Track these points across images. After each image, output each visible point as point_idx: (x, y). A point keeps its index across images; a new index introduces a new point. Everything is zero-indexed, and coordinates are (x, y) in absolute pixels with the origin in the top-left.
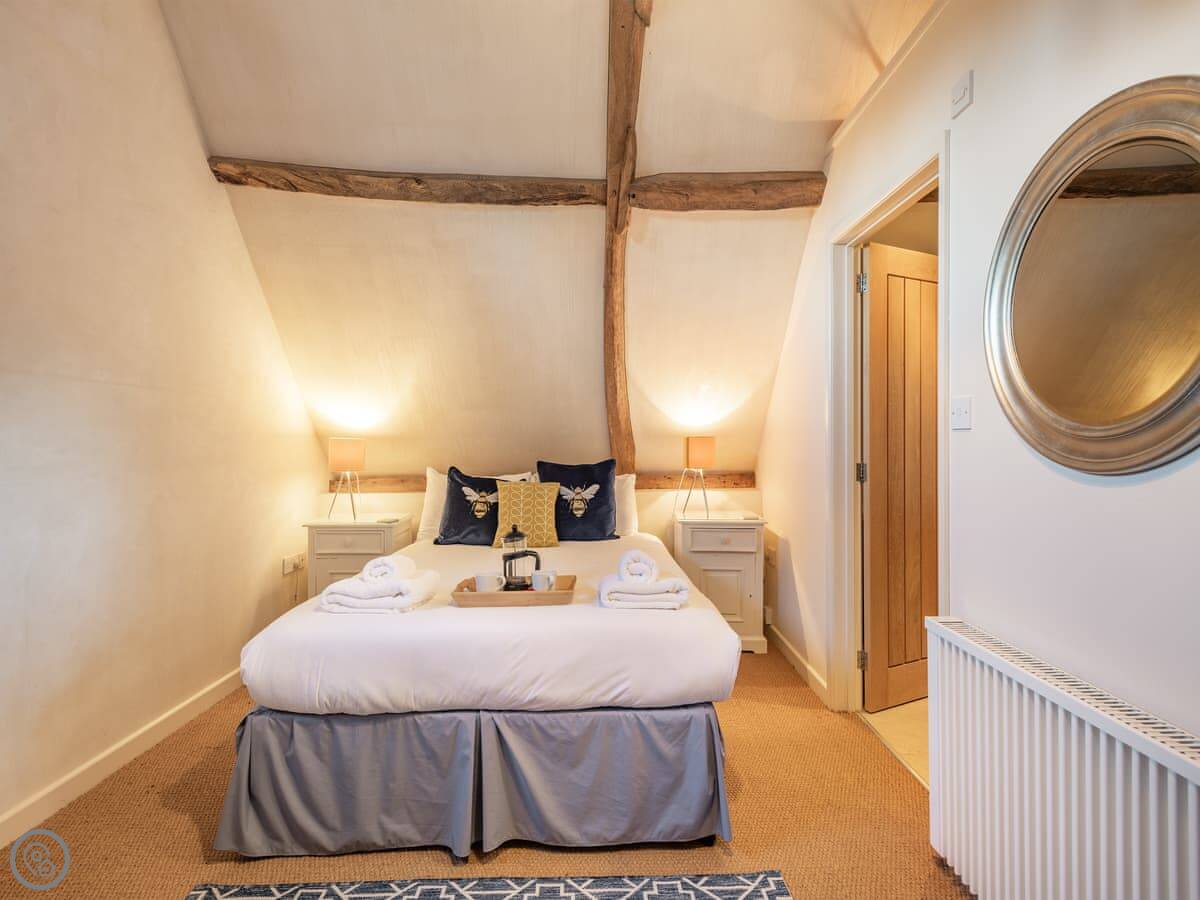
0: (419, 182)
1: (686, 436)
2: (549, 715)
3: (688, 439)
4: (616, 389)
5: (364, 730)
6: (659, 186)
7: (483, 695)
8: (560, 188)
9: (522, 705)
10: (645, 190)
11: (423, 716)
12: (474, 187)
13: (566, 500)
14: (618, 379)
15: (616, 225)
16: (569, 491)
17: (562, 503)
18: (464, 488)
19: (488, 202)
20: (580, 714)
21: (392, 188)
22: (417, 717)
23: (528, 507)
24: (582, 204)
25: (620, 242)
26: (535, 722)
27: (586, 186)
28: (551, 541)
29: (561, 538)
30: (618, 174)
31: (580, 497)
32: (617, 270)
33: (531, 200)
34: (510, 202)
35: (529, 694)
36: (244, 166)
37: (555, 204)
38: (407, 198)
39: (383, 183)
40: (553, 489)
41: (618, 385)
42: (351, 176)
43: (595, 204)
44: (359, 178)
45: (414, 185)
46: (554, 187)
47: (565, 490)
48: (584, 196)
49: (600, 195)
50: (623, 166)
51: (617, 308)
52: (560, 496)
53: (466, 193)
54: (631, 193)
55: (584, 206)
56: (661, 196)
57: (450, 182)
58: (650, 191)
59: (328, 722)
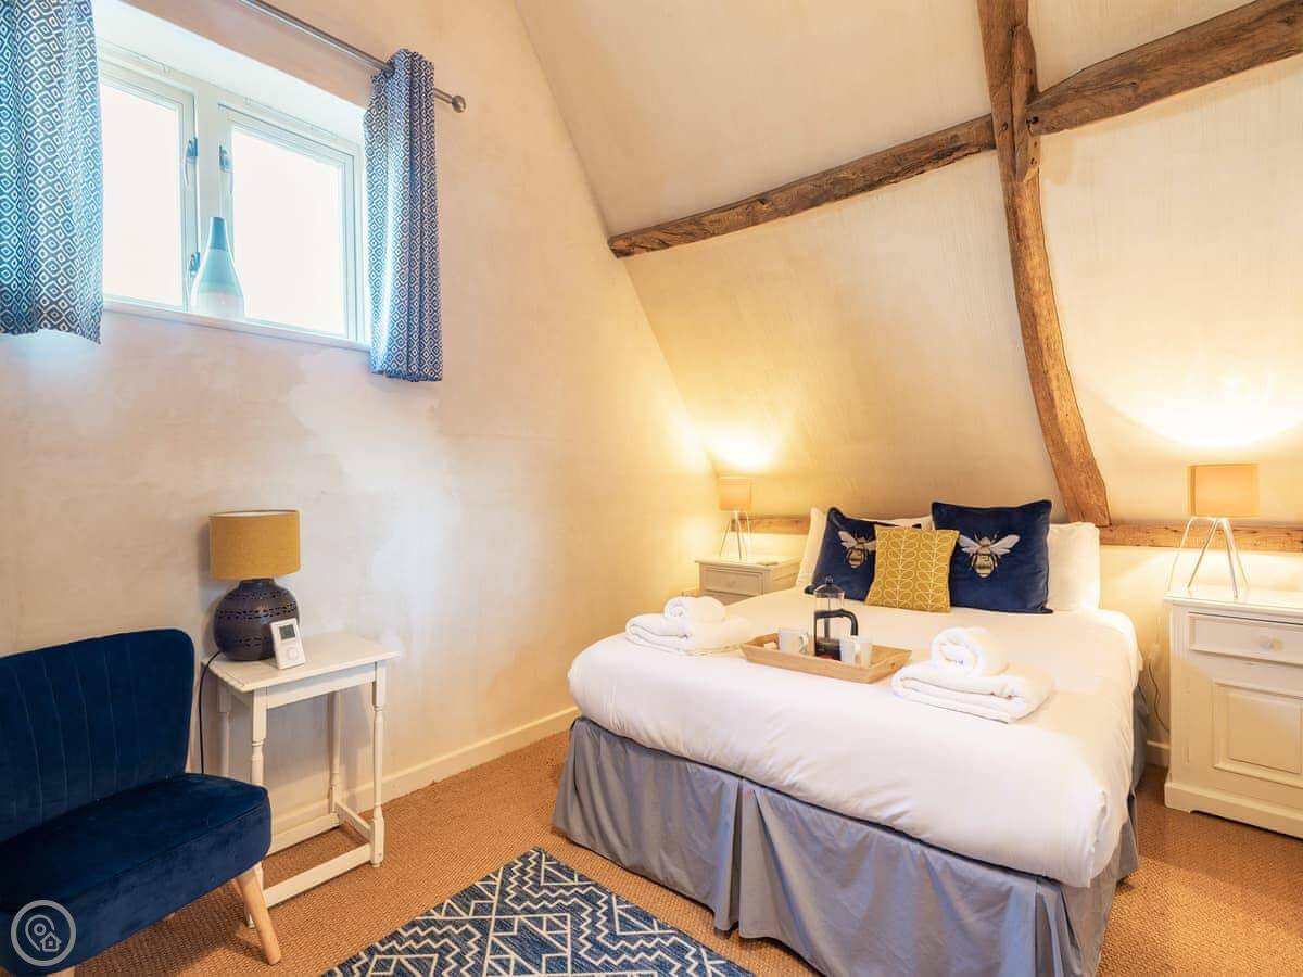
0: (763, 202)
1: (1192, 463)
2: (814, 811)
3: (1193, 470)
4: (1052, 400)
5: (648, 760)
6: (1077, 91)
7: (743, 763)
8: (927, 149)
9: (781, 787)
10: (1053, 105)
11: (693, 765)
12: (820, 186)
13: (967, 554)
14: (1054, 385)
15: (1015, 171)
16: (972, 542)
17: (959, 558)
18: (841, 533)
19: (837, 198)
20: (850, 823)
21: (740, 217)
22: (688, 764)
23: (909, 559)
24: (959, 158)
25: (1027, 192)
26: (798, 813)
27: (959, 133)
28: (939, 605)
29: (955, 603)
30: (1007, 98)
31: (989, 552)
32: (1029, 231)
33: (890, 178)
34: (863, 190)
35: (790, 777)
36: (630, 239)
37: (922, 172)
38: (755, 223)
39: (732, 215)
40: (951, 537)
41: (1056, 394)
42: (706, 218)
43: (978, 152)
44: (712, 217)
45: (760, 206)
46: (915, 152)
47: (966, 541)
48: (958, 149)
49: (984, 138)
50: (1012, 84)
51: (1037, 286)
52: (958, 547)
53: (812, 196)
54: (1030, 119)
55: (966, 159)
56: (1084, 103)
57: (794, 191)
58: (1061, 104)
59: (622, 743)
